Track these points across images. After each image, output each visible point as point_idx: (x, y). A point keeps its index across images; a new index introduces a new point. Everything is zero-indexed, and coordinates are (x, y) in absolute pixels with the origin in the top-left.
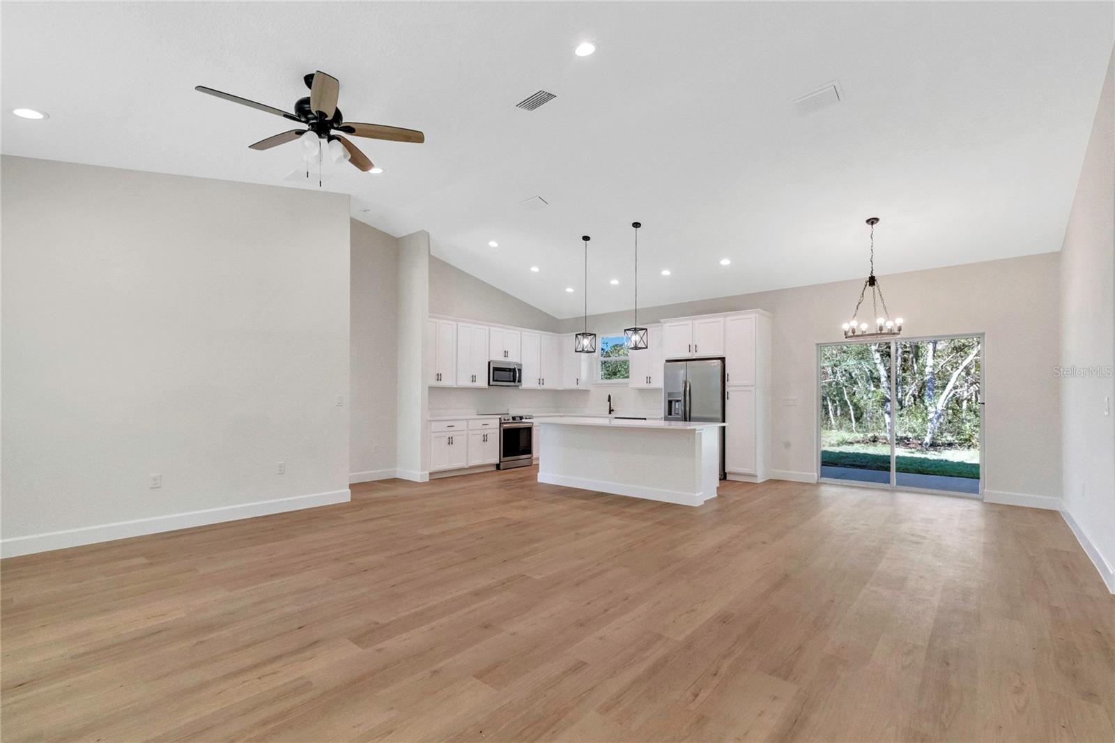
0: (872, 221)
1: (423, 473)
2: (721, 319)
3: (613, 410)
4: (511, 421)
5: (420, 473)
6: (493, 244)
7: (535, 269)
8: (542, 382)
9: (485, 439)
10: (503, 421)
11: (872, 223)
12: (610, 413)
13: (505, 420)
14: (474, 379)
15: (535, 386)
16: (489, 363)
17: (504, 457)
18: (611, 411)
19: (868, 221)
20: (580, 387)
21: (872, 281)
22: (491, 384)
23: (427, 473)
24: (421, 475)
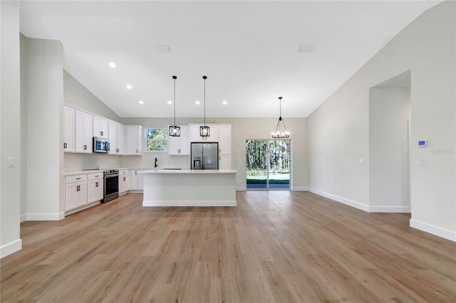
0: (280, 98)
1: (61, 213)
2: (217, 127)
3: (157, 166)
4: (110, 173)
5: (58, 214)
6: (113, 65)
7: (129, 87)
8: (118, 151)
9: (97, 185)
10: (105, 174)
11: (280, 99)
12: (155, 167)
13: (106, 173)
14: (85, 147)
15: (115, 153)
16: (93, 138)
17: (106, 195)
18: (156, 166)
19: (279, 98)
20: (138, 154)
21: (280, 119)
22: (95, 151)
23: (63, 212)
24: (60, 215)
